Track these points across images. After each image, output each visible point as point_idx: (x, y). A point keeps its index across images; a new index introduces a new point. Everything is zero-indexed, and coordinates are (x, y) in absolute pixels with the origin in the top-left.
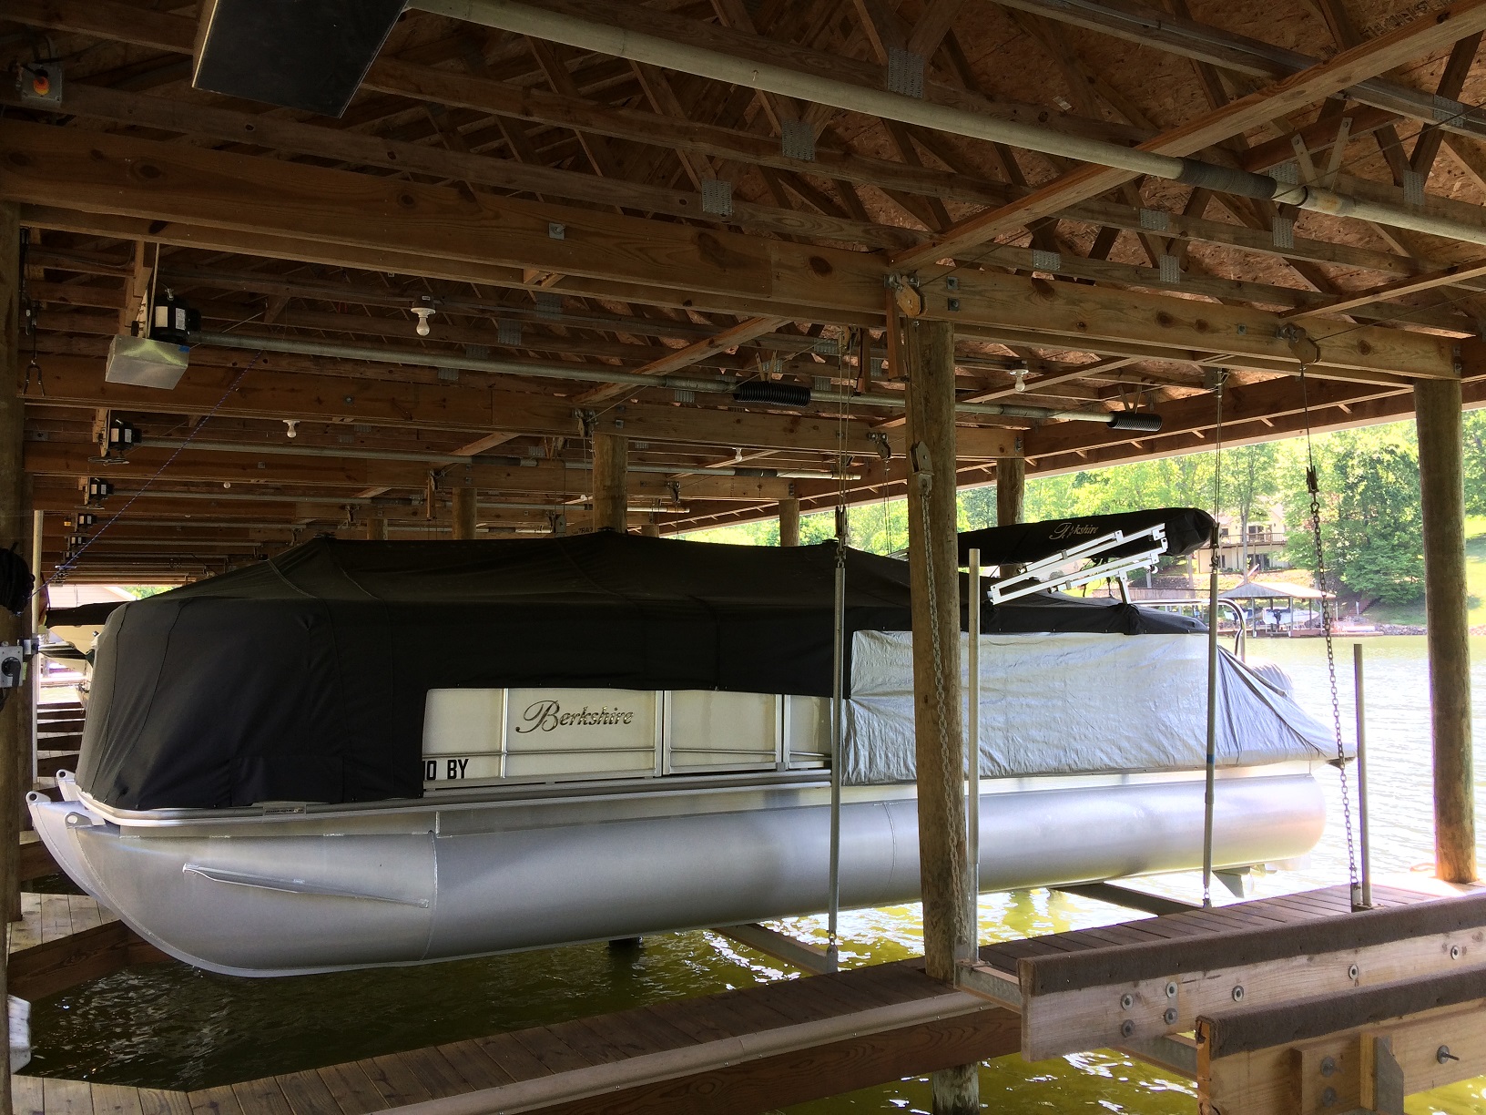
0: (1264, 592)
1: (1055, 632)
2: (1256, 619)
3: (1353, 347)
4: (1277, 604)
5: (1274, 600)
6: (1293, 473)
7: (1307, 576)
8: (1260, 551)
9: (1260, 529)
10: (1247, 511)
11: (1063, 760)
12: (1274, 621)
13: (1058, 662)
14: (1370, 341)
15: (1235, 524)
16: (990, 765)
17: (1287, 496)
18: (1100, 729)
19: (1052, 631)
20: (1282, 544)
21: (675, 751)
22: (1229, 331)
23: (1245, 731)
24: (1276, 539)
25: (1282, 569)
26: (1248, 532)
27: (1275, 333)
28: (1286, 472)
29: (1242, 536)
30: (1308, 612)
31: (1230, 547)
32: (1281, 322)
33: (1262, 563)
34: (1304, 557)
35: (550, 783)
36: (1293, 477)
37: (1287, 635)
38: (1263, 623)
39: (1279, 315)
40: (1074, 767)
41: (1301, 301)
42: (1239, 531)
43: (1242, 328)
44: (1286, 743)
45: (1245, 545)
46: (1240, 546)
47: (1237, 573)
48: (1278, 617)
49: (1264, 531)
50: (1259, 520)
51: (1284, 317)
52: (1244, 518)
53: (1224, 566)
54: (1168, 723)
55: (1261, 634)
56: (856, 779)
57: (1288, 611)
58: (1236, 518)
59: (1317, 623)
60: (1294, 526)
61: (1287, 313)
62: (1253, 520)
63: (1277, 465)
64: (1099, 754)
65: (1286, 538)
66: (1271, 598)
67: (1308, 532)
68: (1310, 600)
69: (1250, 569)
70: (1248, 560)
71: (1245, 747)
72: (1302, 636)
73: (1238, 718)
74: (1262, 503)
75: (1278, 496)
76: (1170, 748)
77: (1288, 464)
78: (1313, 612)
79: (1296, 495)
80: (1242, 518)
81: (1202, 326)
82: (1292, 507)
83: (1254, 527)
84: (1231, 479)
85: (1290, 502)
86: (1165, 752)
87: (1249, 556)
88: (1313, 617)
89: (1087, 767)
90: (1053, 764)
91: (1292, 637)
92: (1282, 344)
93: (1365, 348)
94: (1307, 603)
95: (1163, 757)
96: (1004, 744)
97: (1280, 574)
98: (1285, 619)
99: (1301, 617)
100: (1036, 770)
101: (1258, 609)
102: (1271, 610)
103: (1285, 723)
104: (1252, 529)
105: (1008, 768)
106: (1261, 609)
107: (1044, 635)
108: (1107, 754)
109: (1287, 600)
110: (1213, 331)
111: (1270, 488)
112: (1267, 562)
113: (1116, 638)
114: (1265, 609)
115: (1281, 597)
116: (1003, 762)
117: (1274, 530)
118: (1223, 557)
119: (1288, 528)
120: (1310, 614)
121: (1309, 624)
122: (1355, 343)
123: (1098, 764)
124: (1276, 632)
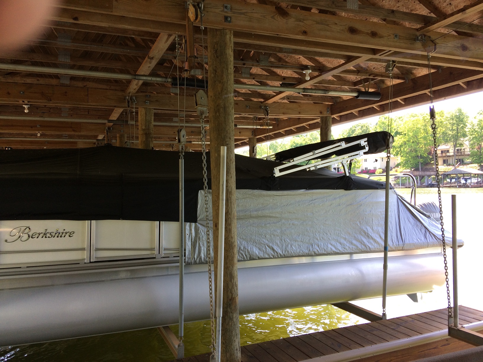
0: (461, 172)
1: (308, 189)
2: (458, 182)
3: (458, 47)
4: (466, 176)
5: (465, 175)
6: (473, 130)
7: (477, 166)
8: (460, 157)
9: (461, 150)
10: (456, 144)
11: (311, 249)
12: (465, 182)
13: (310, 203)
14: (467, 44)
15: (451, 148)
16: (272, 252)
17: (470, 138)
18: (331, 234)
19: (306, 189)
20: (468, 155)
21: (97, 249)
22: (389, 37)
23: (407, 235)
24: (466, 153)
25: (468, 164)
26: (456, 151)
27: (415, 39)
28: (470, 130)
29: (454, 152)
30: (477, 179)
31: (450, 156)
32: (418, 33)
33: (462, 162)
34: (476, 159)
35: (24, 268)
36: (472, 132)
37: (469, 187)
38: (461, 183)
39: (417, 30)
40: (317, 252)
41: (427, 21)
42: (453, 151)
43: (396, 36)
44: (428, 239)
45: (455, 156)
46: (453, 156)
47: (452, 165)
48: (466, 180)
49: (462, 151)
50: (460, 147)
51: (420, 30)
52: (455, 146)
53: (447, 163)
54: (367, 231)
55: (460, 187)
56: (199, 261)
57: (470, 178)
58: (452, 146)
59: (480, 183)
60: (473, 149)
61: (421, 28)
62: (458, 147)
63: (467, 127)
64: (330, 246)
65: (469, 153)
66: (464, 174)
67: (477, 151)
68: (478, 174)
69: (456, 164)
70: (456, 161)
71: (407, 242)
72: (474, 187)
73: (404, 228)
74: (461, 141)
75: (467, 138)
76: (367, 243)
77: (471, 127)
78: (479, 179)
79: (473, 138)
80: (454, 146)
81: (374, 34)
82: (472, 142)
83: (458, 149)
84: (450, 133)
85: (471, 140)
86: (365, 245)
87: (456, 159)
88: (479, 180)
89: (324, 252)
90: (307, 251)
91: (471, 188)
92: (419, 44)
93: (464, 48)
94: (477, 175)
95: (363, 247)
96: (280, 243)
97: (468, 166)
98: (469, 181)
99: (474, 180)
100: (297, 254)
101: (459, 178)
102: (464, 178)
103: (428, 230)
104: (458, 150)
105: (281, 253)
106: (460, 178)
107: (302, 191)
108: (334, 246)
109: (470, 175)
110: (381, 37)
111: (464, 135)
112: (463, 161)
113: (341, 192)
114: (461, 178)
115: (467, 174)
116: (280, 251)
117: (466, 150)
118: (447, 160)
119: (471, 149)
120: (478, 179)
121: (477, 183)
122: (459, 45)
123: (329, 251)
124: (465, 186)
